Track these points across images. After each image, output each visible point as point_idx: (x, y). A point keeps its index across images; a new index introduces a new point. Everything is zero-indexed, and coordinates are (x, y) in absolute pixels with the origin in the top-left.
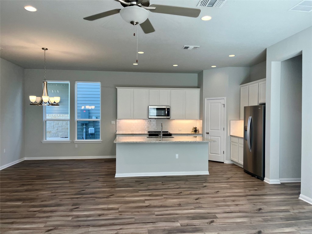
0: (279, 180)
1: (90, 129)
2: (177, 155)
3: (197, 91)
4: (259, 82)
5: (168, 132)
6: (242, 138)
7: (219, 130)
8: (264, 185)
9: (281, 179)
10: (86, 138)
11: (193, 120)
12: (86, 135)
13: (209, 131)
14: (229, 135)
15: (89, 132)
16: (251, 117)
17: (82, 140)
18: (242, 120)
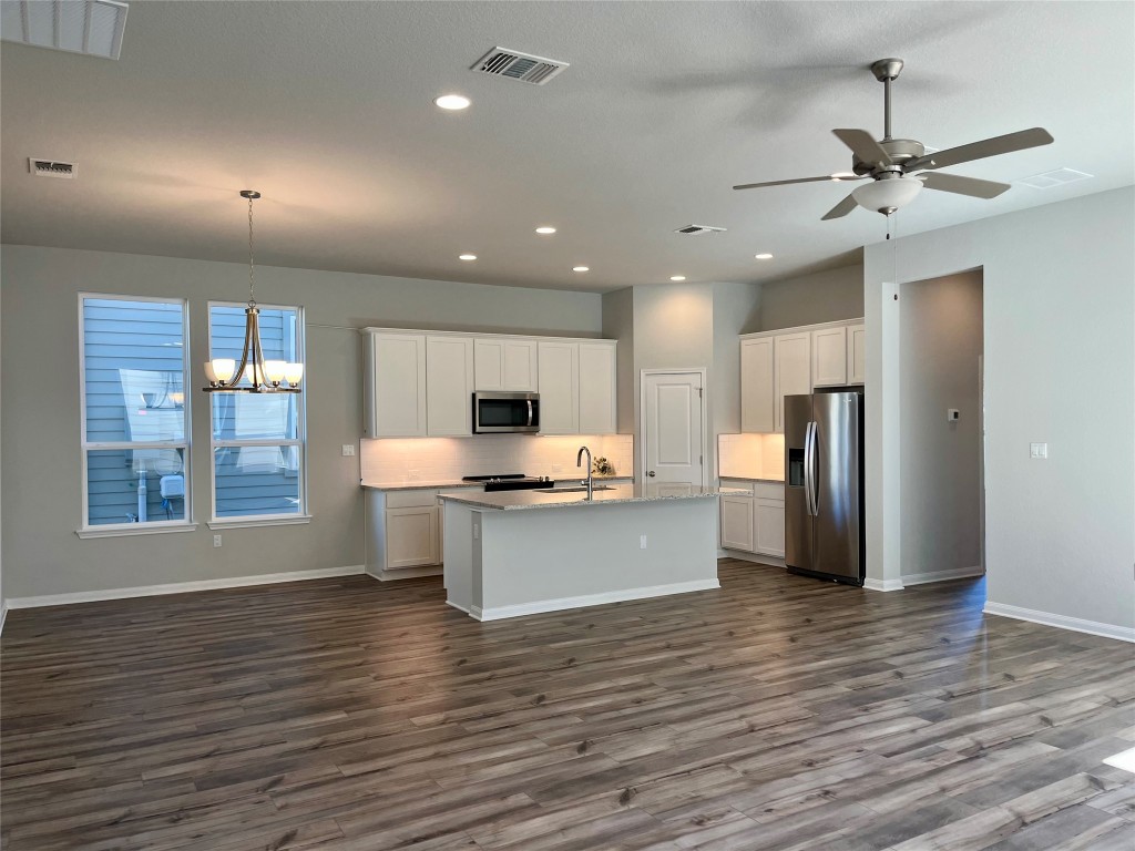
0: (900, 581)
1: (167, 481)
2: (643, 540)
3: (607, 348)
4: (813, 330)
5: (523, 476)
6: (780, 482)
7: (687, 463)
8: (864, 598)
9: (904, 577)
10: (149, 517)
11: (593, 437)
12: (148, 504)
13: (655, 467)
14: (716, 476)
15: (164, 493)
16: (815, 424)
17: (133, 525)
18: (779, 433)
